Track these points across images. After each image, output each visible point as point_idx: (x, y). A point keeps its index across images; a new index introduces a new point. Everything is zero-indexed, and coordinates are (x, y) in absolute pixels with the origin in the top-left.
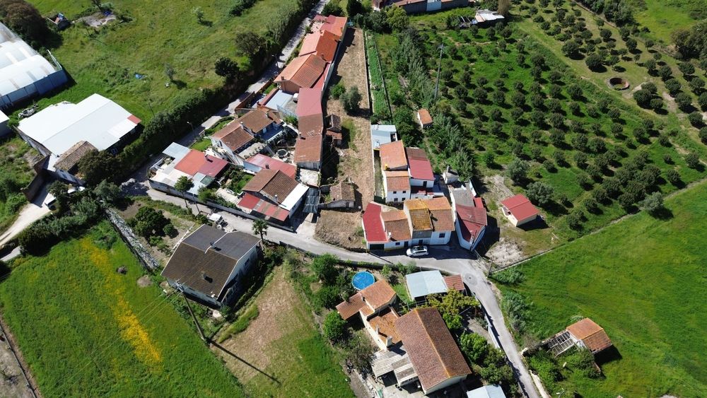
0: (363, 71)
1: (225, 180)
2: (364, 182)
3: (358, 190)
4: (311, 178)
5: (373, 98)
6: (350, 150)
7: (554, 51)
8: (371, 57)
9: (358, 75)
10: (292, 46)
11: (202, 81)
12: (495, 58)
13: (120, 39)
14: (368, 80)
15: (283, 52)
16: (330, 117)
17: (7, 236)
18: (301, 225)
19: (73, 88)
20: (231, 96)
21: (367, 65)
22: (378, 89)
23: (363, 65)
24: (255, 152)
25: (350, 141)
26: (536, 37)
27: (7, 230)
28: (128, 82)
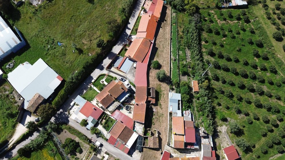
0: (169, 43)
1: (102, 121)
2: (163, 130)
3: (160, 136)
4: (140, 129)
5: (172, 67)
6: (158, 107)
7: (268, 32)
8: (173, 33)
9: (166, 47)
10: (134, 16)
11: (90, 48)
12: (236, 36)
13: (49, 15)
14: (171, 52)
15: (130, 21)
16: (150, 88)
17: (12, 141)
18: (134, 153)
19: (29, 50)
20: (104, 55)
21: (171, 39)
22: (175, 60)
23: (169, 39)
24: (115, 108)
25: (159, 101)
26: (261, 20)
27: (12, 137)
28: (55, 48)
